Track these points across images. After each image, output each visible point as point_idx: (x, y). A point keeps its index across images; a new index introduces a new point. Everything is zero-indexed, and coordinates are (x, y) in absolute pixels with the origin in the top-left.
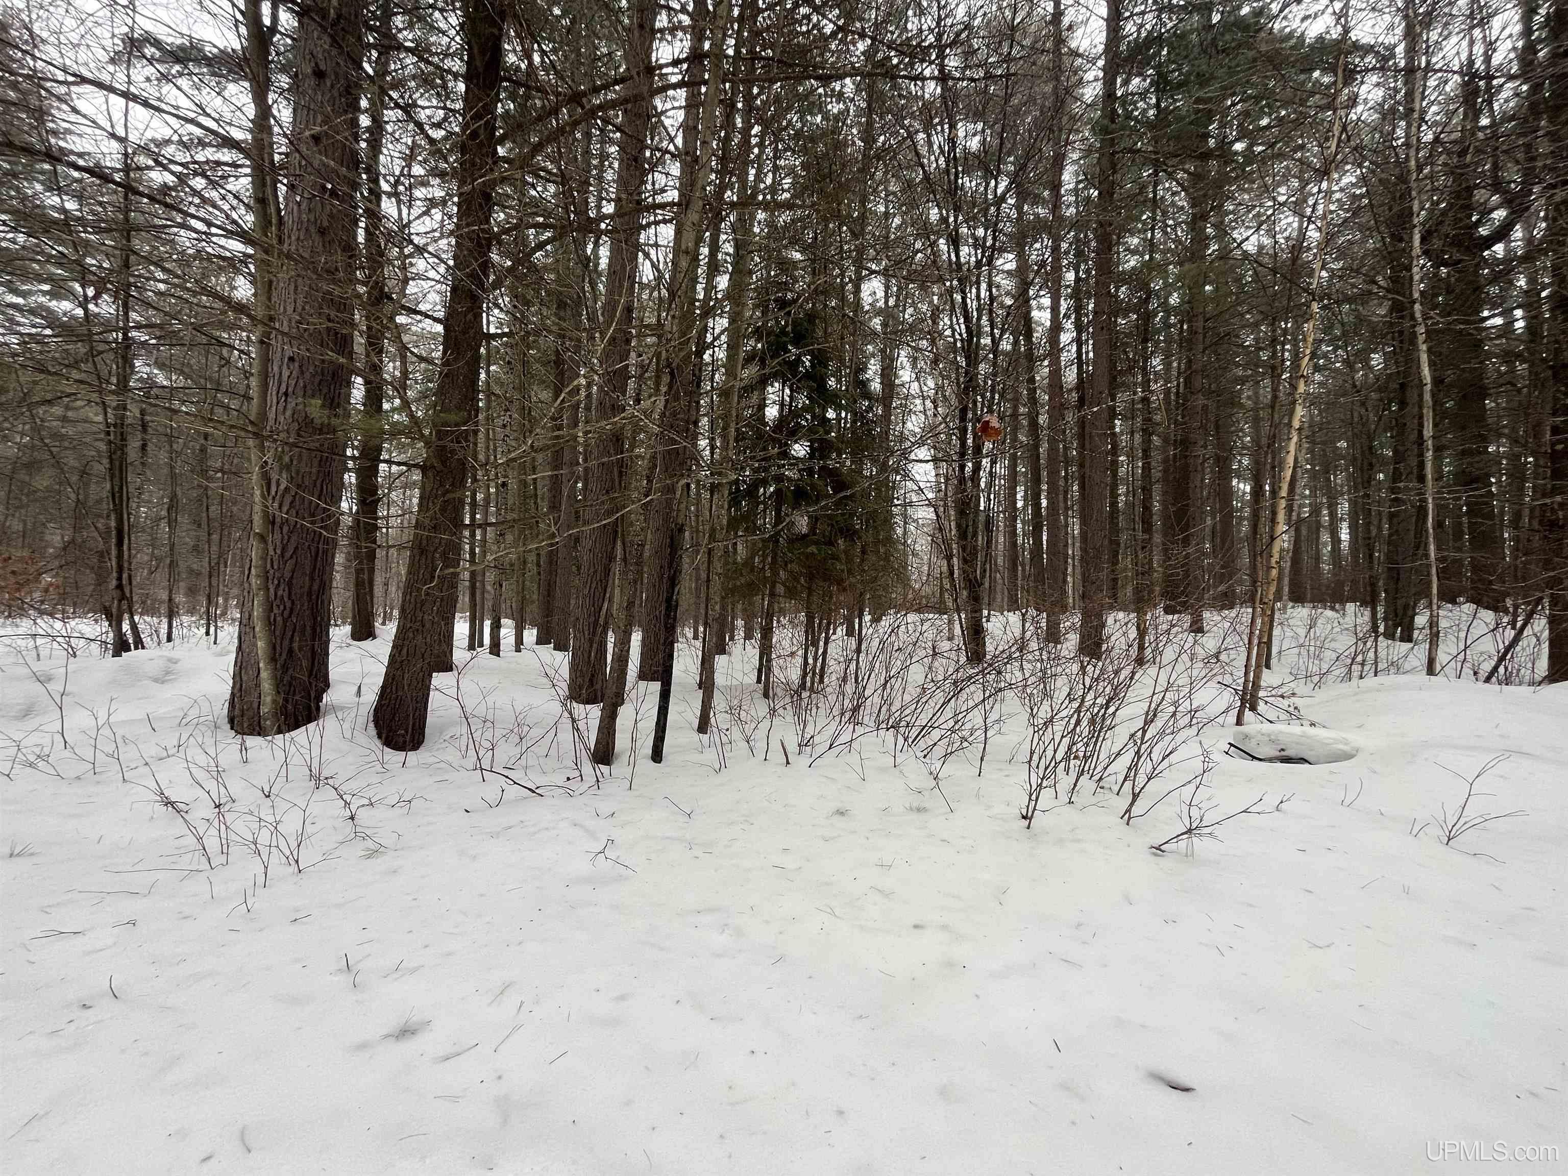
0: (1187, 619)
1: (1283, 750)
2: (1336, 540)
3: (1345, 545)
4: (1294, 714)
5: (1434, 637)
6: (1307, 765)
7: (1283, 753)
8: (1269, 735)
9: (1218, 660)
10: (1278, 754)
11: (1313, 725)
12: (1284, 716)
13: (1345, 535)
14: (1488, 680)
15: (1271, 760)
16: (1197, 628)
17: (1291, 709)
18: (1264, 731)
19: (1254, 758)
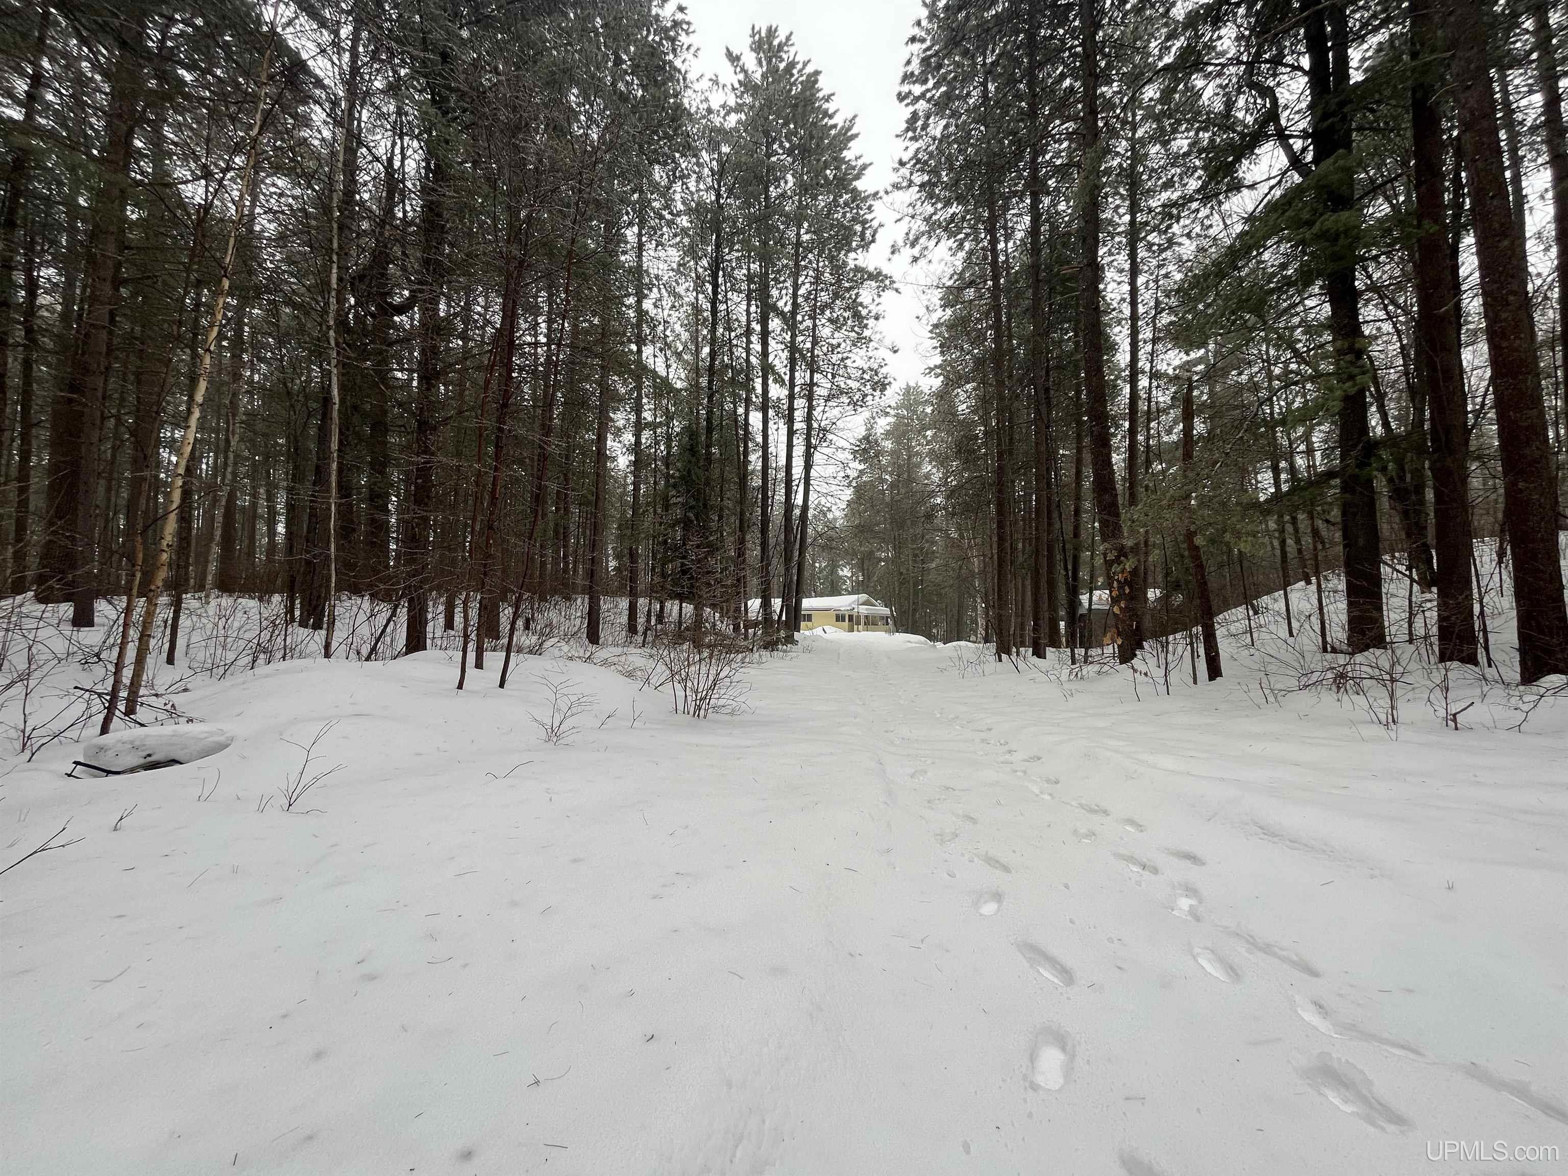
0: (67, 610)
1: (149, 755)
2: (272, 533)
3: (279, 539)
4: (173, 712)
5: (332, 623)
6: (177, 767)
7: (149, 759)
8: (132, 742)
9: (100, 660)
10: (142, 761)
11: (190, 721)
12: (162, 716)
13: (281, 528)
14: (368, 659)
15: (132, 770)
16: (83, 619)
17: (168, 707)
18: (125, 738)
19: (109, 773)
